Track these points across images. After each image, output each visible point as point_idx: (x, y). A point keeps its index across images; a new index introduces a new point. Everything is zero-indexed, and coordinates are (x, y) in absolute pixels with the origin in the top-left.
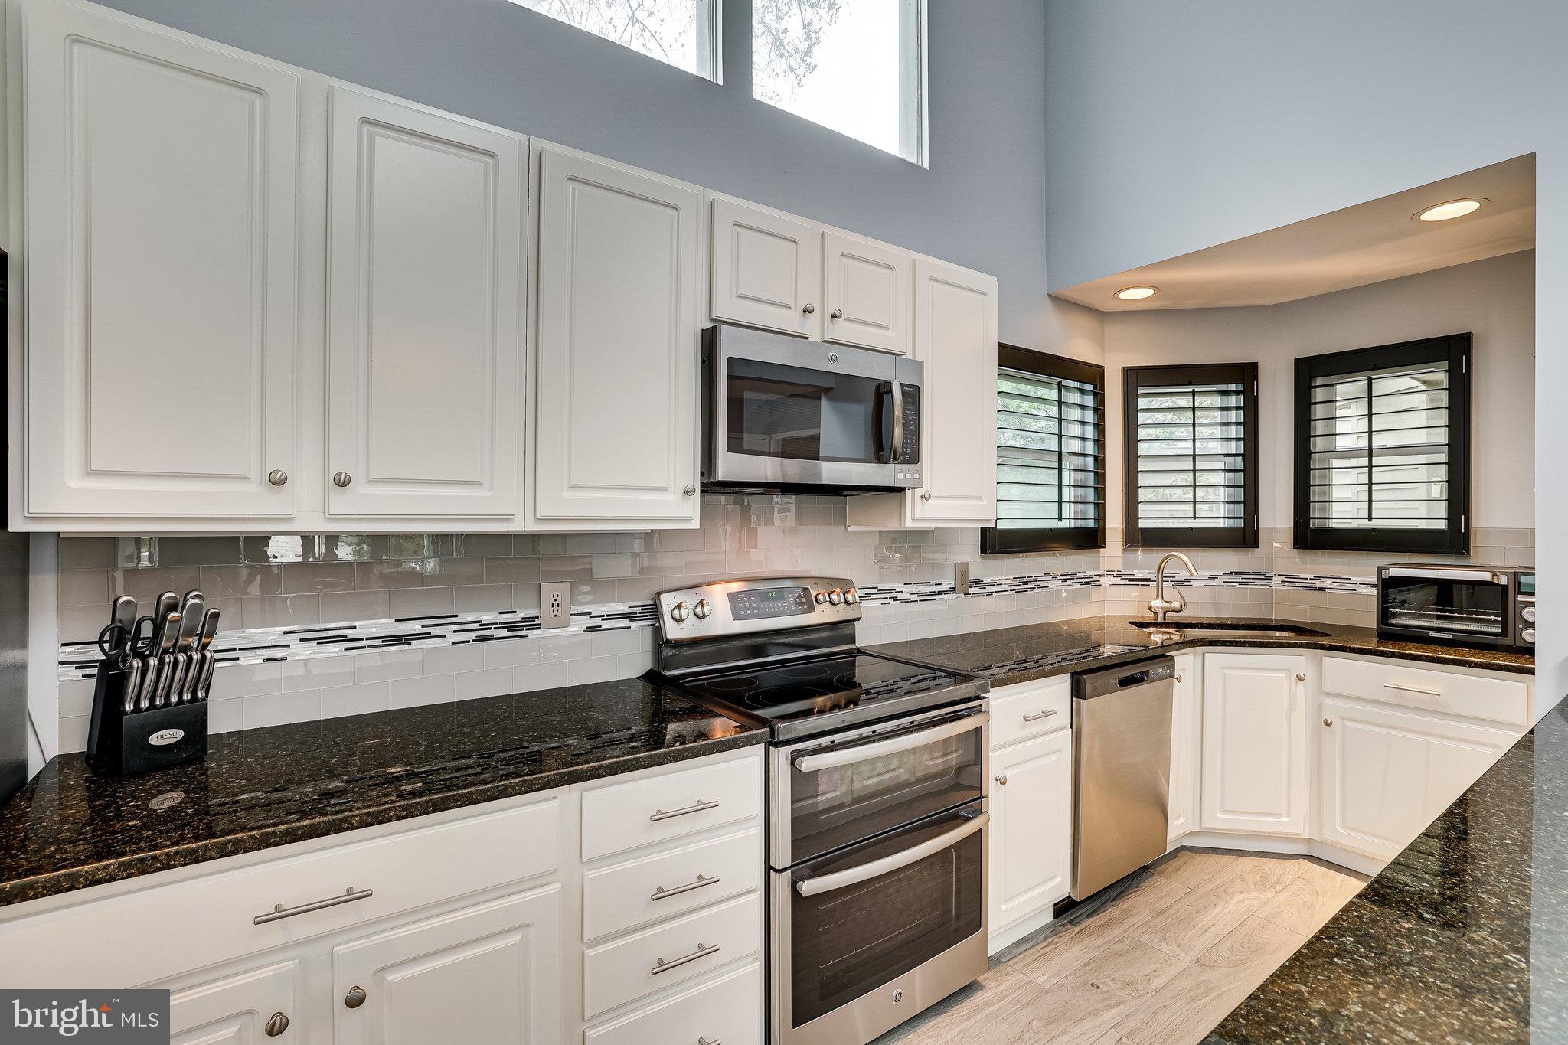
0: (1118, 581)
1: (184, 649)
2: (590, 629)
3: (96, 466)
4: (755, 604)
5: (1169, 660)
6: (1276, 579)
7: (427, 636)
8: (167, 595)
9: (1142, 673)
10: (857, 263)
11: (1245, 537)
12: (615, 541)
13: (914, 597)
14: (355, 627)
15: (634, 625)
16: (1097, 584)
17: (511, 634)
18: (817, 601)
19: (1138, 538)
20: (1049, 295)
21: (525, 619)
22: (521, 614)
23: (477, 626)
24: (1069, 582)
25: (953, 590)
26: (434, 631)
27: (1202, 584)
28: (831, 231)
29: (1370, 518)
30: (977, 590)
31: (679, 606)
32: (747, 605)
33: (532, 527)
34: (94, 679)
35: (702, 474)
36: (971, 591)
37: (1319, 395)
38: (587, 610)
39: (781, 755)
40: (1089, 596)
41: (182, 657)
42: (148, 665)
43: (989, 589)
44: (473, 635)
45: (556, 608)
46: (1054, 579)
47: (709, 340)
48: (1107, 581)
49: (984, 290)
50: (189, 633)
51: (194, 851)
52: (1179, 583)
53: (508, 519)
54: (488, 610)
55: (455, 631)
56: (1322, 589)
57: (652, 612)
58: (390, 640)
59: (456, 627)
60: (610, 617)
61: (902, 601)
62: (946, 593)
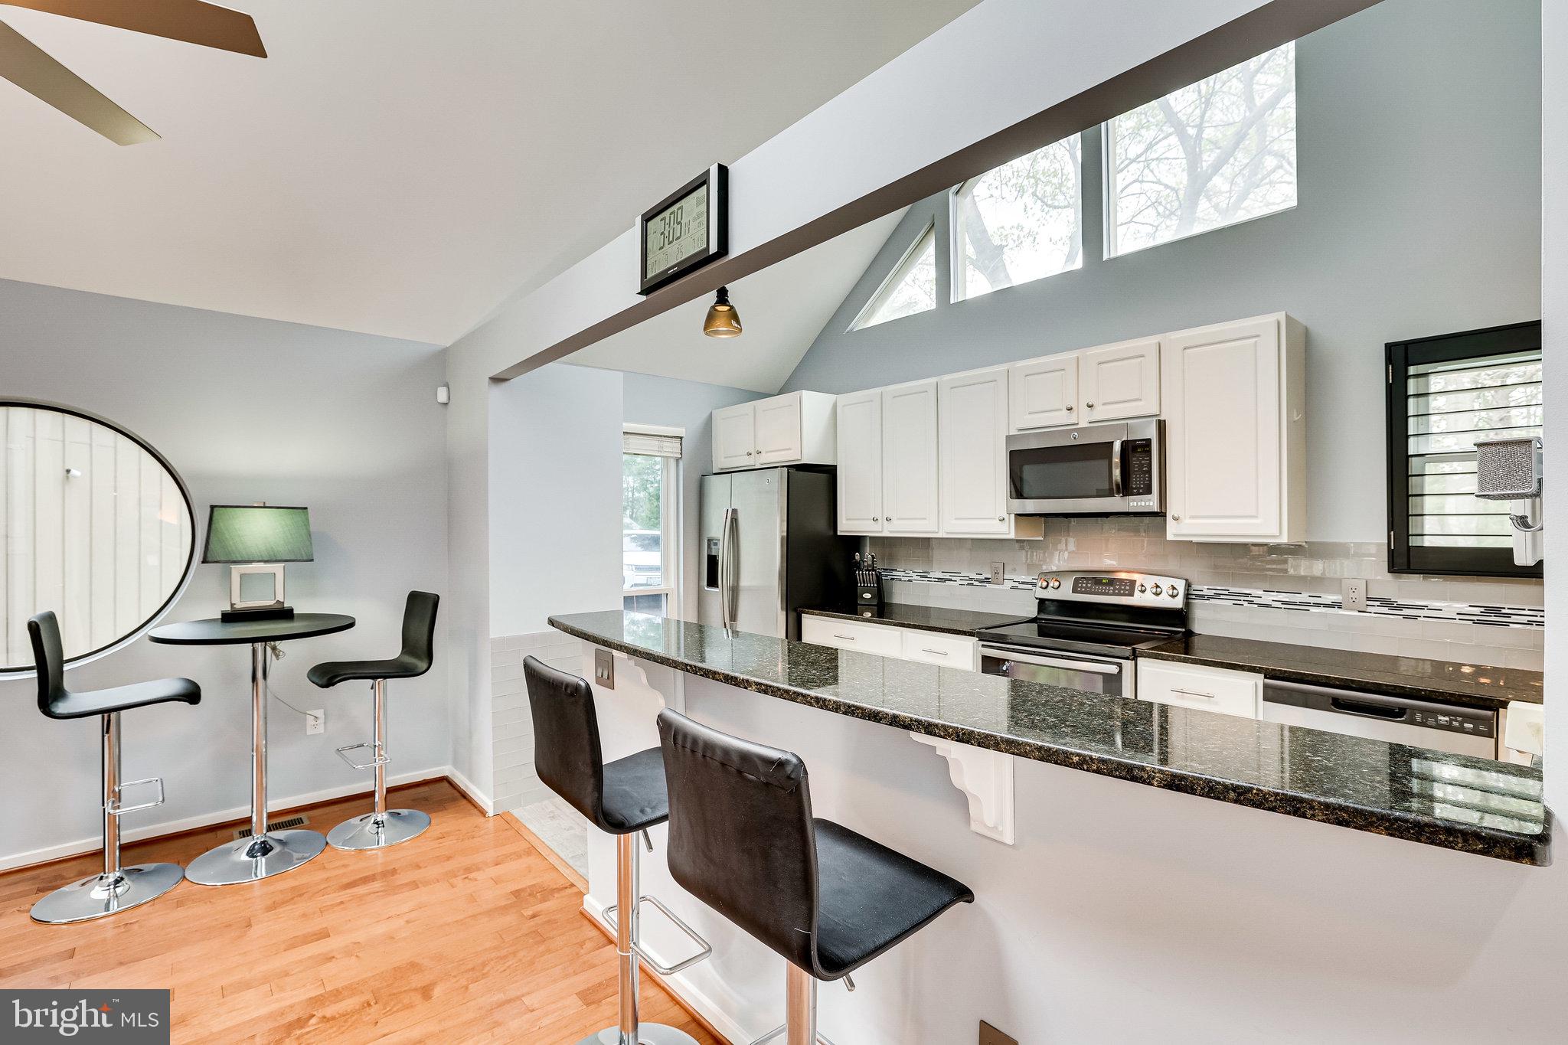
2: (1013, 588)
4: (1089, 585)
7: (951, 580)
10: (1112, 364)
13: (1279, 605)
17: (980, 584)
18: (1138, 590)
21: (985, 578)
23: (968, 578)
25: (1340, 605)
26: (953, 578)
30: (1384, 610)
32: (1086, 585)
36: (1372, 609)
38: (1012, 578)
43: (1408, 612)
44: (966, 583)
45: (997, 575)
49: (1256, 333)
54: (972, 572)
55: (960, 580)
58: (941, 580)
60: (1023, 583)
61: (1260, 605)
62: (1326, 606)
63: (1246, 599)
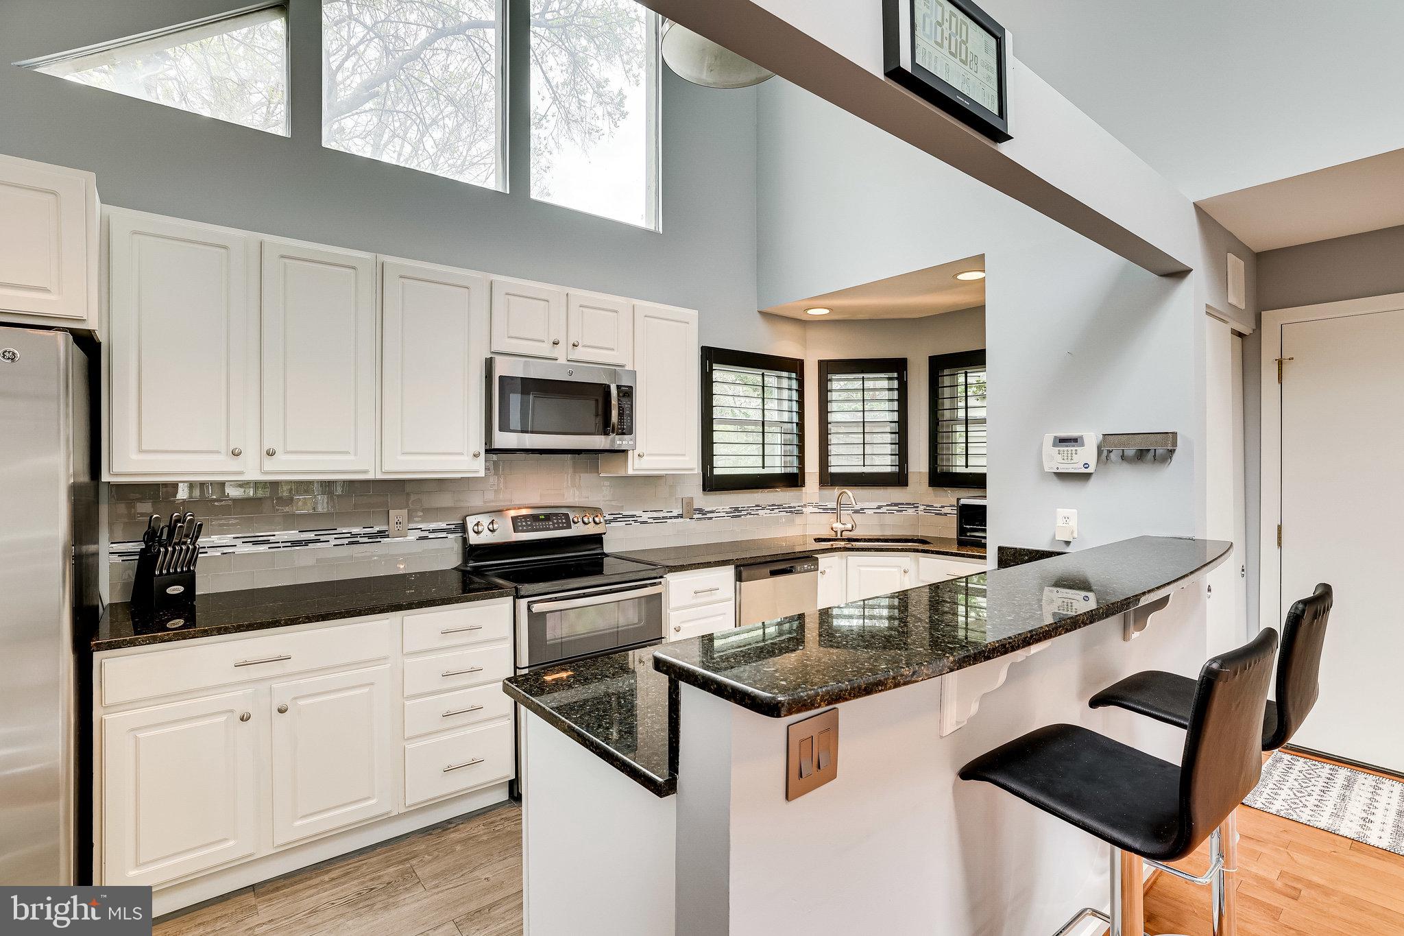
0: (816, 510)
1: (185, 543)
2: (421, 538)
3: (144, 447)
4: (529, 523)
5: (814, 560)
6: (922, 508)
7: (318, 541)
8: (176, 514)
9: (791, 567)
10: (592, 311)
11: (899, 479)
12: (441, 484)
13: (651, 520)
14: (274, 535)
15: (450, 536)
16: (800, 513)
17: (371, 540)
18: (573, 522)
19: (829, 479)
20: (760, 312)
21: (379, 532)
22: (376, 529)
23: (349, 535)
24: (777, 511)
25: (681, 516)
26: (322, 538)
27: (871, 512)
28: (573, 291)
29: (967, 466)
30: (700, 516)
31: (477, 524)
32: (524, 523)
33: (380, 476)
34: (137, 561)
35: (486, 444)
36: (695, 516)
37: (947, 381)
38: (419, 527)
39: (523, 603)
40: (793, 521)
41: (184, 547)
42: (168, 550)
43: (709, 515)
44: (346, 541)
45: (399, 525)
46: (763, 509)
47: (489, 364)
48: (807, 510)
49: (687, 321)
50: (187, 536)
51: (206, 631)
52: (856, 512)
53: (366, 472)
54: (357, 526)
55: (335, 538)
56: (946, 514)
57: (463, 528)
58: (295, 543)
59: (336, 536)
60: (434, 531)
61: (642, 523)
62: (675, 517)
63: (633, 519)
